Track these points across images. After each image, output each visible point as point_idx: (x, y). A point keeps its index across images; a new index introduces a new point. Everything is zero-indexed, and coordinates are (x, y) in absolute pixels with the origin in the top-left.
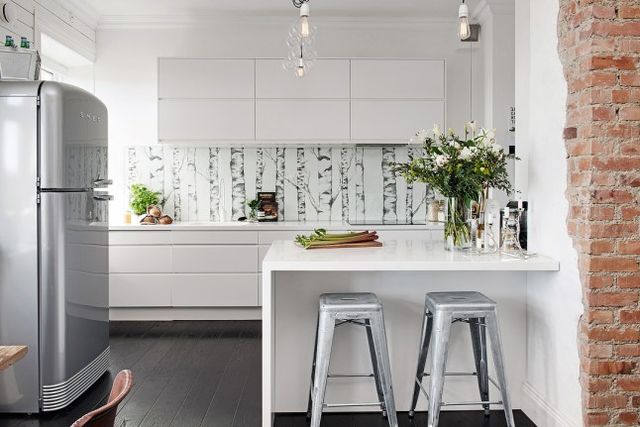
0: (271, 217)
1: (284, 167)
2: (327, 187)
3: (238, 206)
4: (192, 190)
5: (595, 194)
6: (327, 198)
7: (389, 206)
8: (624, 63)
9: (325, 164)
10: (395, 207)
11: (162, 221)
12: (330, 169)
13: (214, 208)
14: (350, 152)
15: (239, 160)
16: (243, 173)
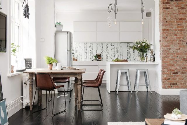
0: (100, 60)
1: (103, 48)
2: (113, 53)
3: (91, 57)
4: (80, 53)
5: (163, 51)
6: (113, 55)
7: (128, 57)
8: (168, 30)
9: (113, 47)
10: (130, 57)
11: (75, 60)
12: (114, 48)
13: (86, 58)
14: (119, 44)
15: (92, 46)
16: (93, 49)
